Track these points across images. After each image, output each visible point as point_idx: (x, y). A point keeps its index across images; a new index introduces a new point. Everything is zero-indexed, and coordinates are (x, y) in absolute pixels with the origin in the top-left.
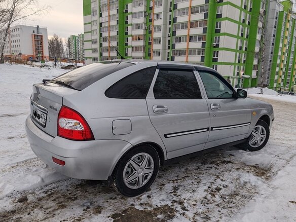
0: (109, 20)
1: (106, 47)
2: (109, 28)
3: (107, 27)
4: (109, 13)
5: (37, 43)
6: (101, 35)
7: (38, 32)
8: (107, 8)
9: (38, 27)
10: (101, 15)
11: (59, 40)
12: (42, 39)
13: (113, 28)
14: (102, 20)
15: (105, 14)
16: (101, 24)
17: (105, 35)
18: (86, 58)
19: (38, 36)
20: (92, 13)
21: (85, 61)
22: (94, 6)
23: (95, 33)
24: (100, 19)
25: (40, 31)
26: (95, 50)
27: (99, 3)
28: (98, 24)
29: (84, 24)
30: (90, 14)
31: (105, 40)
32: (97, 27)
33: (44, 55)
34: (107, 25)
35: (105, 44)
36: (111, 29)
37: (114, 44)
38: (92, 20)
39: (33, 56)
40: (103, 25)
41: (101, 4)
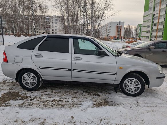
0: (160, 12)
1: (155, 30)
2: (159, 17)
3: (158, 16)
4: (160, 8)
5: (118, 30)
6: (153, 22)
7: (120, 24)
8: (159, 4)
9: (120, 21)
10: (154, 10)
11: (130, 27)
12: (121, 28)
13: (162, 17)
14: (155, 13)
15: (157, 9)
16: (154, 15)
17: (156, 21)
18: (142, 37)
19: (119, 26)
20: (149, 10)
21: (142, 39)
22: (151, 5)
23: (150, 21)
24: (154, 12)
25: (121, 24)
26: (148, 32)
27: (155, 2)
28: (152, 16)
29: (144, 17)
30: (148, 10)
31: (155, 25)
32: (151, 17)
33: (121, 36)
34: (158, 15)
35: (155, 28)
36: (160, 18)
37: (161, 27)
38: (149, 14)
39: (115, 37)
40: (155, 16)
41: (156, 3)
